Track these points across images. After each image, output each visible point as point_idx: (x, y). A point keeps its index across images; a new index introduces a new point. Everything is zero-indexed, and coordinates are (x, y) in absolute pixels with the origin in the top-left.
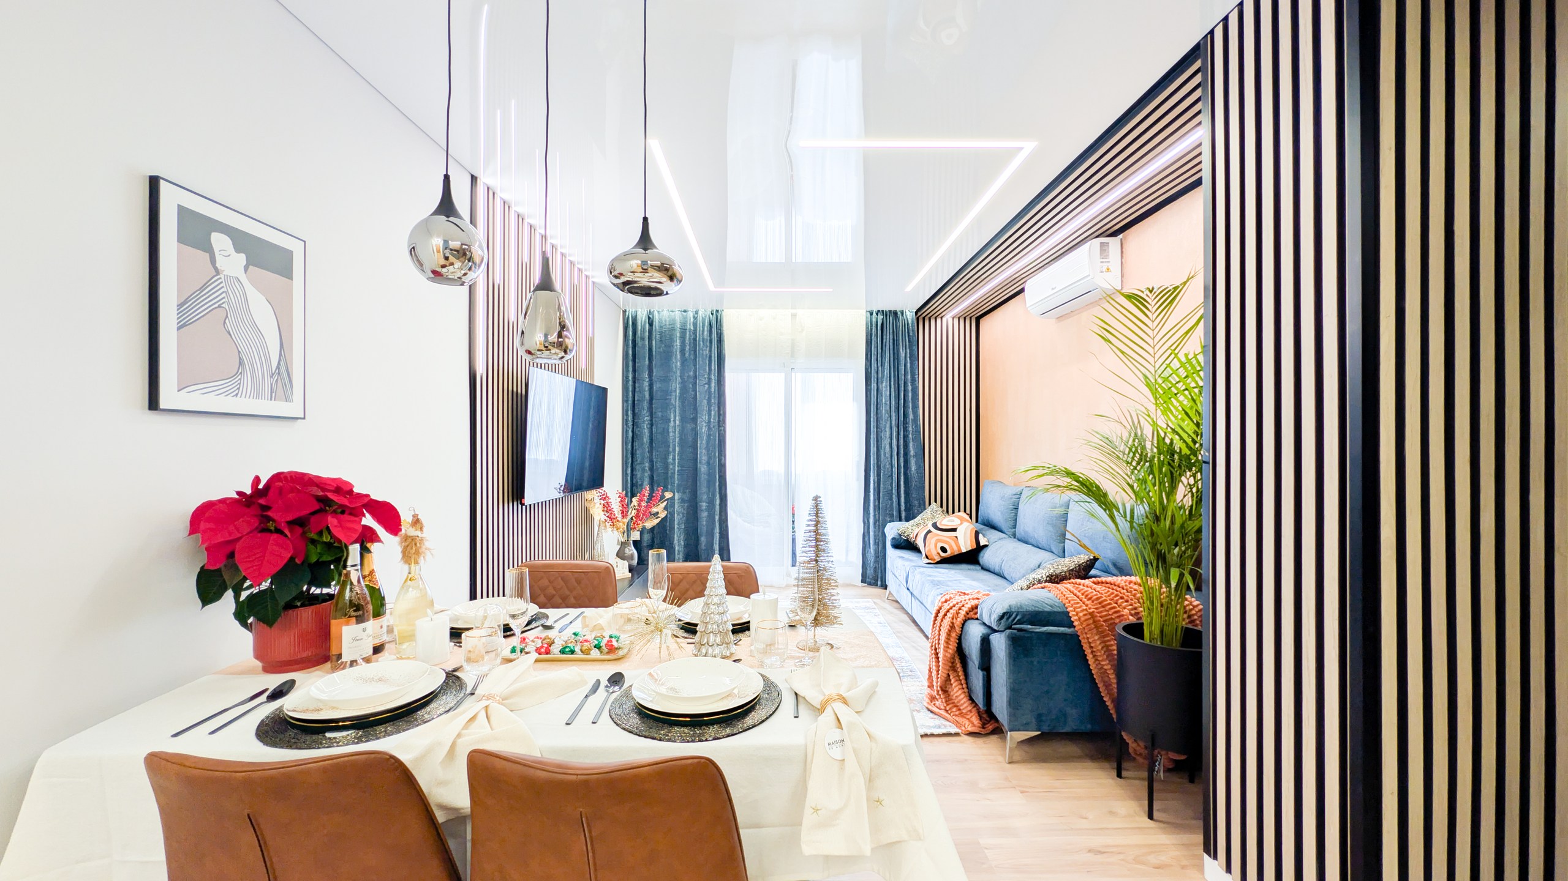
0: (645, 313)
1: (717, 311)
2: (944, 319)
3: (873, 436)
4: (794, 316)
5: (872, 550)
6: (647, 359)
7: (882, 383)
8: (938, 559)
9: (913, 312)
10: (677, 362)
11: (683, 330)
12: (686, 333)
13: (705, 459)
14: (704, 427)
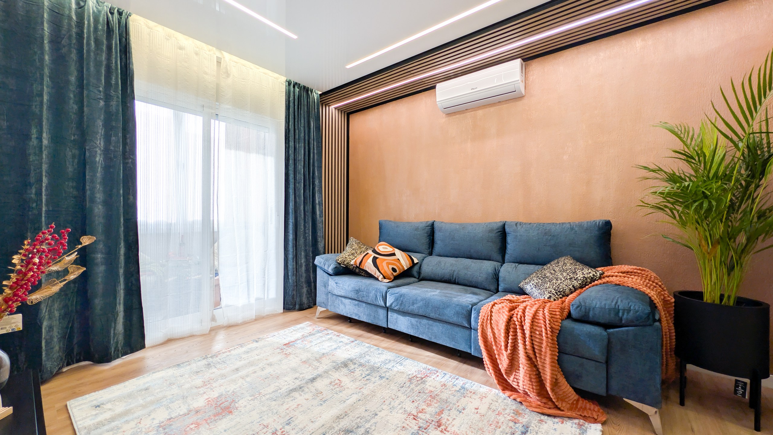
2: (331, 108)
3: (292, 186)
4: (219, 58)
8: (392, 277)
9: (317, 94)
11: (58, 15)
12: (61, 21)
13: (99, 196)
14: (98, 155)
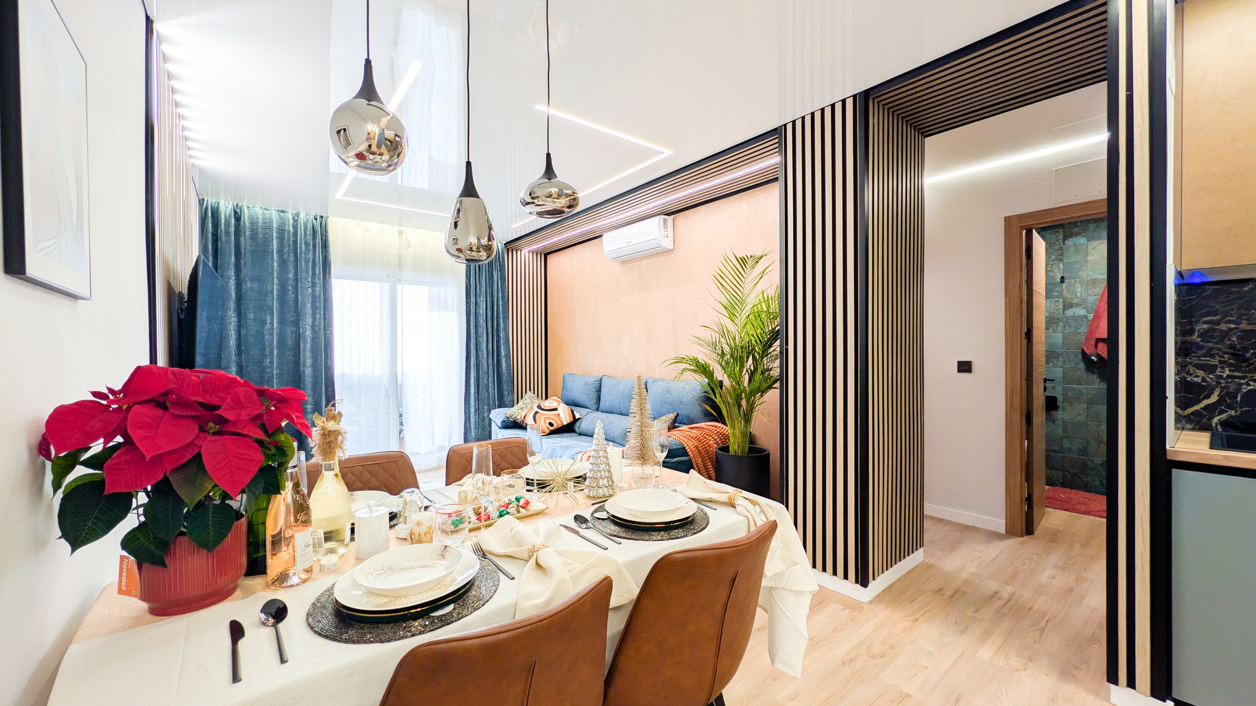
0: (230, 206)
1: (322, 217)
2: (523, 252)
3: (473, 341)
4: (400, 233)
5: (473, 434)
6: (233, 256)
7: (480, 297)
8: (548, 432)
9: (502, 243)
10: (273, 263)
11: (281, 231)
12: (284, 235)
13: (309, 362)
14: (308, 330)
